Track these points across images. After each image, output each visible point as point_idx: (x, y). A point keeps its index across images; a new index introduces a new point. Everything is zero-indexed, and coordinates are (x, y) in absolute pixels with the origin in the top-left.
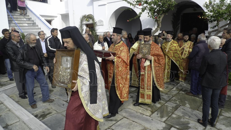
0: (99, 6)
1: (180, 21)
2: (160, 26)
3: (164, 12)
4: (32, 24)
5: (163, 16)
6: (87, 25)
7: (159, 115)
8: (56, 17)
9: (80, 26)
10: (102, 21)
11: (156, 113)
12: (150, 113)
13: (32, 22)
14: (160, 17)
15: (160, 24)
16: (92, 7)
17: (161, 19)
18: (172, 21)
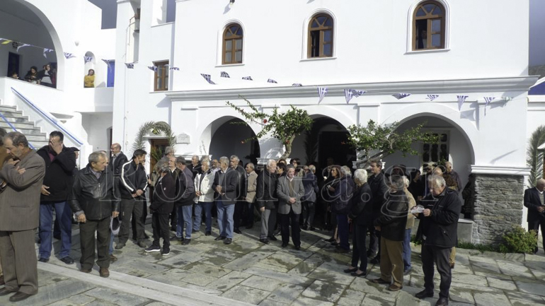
0: (183, 109)
1: (318, 143)
2: (290, 152)
3: (296, 132)
4: (31, 131)
5: (294, 136)
6: (153, 141)
7: (298, 271)
8: (71, 117)
9: (138, 142)
10: (187, 137)
11: (294, 269)
12: (286, 270)
13: (31, 127)
14: (290, 138)
15: (290, 148)
16: (167, 109)
17: (291, 141)
18: (306, 143)
